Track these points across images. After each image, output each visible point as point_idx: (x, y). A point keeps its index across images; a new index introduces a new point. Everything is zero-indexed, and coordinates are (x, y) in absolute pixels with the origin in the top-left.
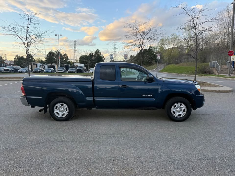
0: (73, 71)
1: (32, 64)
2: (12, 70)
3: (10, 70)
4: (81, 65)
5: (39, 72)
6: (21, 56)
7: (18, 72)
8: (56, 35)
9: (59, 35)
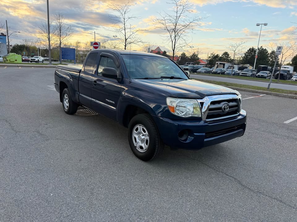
0: (263, 75)
1: (219, 64)
2: (192, 70)
3: (189, 69)
4: (286, 68)
5: (219, 73)
6: (216, 55)
7: (196, 72)
8: (258, 25)
9: (262, 24)
